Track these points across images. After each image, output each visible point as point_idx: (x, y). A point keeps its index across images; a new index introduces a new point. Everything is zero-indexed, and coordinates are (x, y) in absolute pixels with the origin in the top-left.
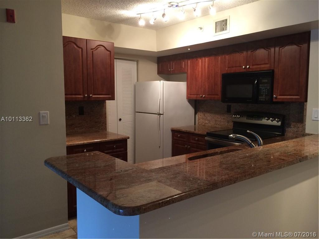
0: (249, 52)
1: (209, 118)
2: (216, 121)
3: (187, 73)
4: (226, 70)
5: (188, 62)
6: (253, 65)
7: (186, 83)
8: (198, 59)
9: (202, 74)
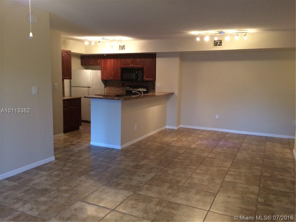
0: (133, 59)
1: (112, 90)
2: (117, 91)
3: (101, 65)
4: (123, 66)
5: (101, 61)
6: (135, 65)
7: (100, 71)
8: (108, 59)
9: (110, 67)
